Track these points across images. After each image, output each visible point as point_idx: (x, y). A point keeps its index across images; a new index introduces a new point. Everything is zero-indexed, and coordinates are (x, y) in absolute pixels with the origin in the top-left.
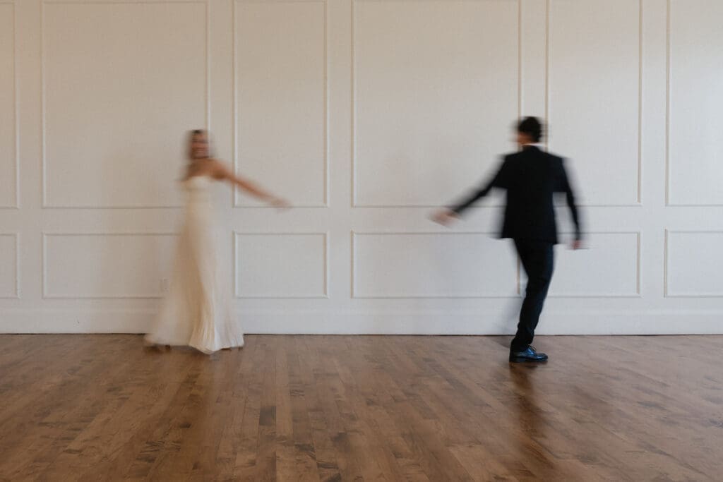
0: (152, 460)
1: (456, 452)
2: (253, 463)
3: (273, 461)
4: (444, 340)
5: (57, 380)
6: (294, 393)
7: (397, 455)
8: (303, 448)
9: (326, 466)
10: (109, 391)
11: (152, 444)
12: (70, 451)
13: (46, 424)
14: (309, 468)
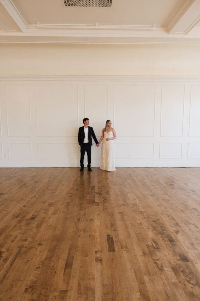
0: (72, 197)
1: (128, 195)
2: (91, 197)
3: (94, 197)
4: (135, 169)
5: (47, 180)
6: (99, 183)
7: (118, 195)
8: (100, 194)
9: (104, 197)
10: (59, 182)
11: (71, 194)
12: (56, 195)
13: (49, 190)
14: (101, 198)
